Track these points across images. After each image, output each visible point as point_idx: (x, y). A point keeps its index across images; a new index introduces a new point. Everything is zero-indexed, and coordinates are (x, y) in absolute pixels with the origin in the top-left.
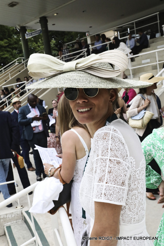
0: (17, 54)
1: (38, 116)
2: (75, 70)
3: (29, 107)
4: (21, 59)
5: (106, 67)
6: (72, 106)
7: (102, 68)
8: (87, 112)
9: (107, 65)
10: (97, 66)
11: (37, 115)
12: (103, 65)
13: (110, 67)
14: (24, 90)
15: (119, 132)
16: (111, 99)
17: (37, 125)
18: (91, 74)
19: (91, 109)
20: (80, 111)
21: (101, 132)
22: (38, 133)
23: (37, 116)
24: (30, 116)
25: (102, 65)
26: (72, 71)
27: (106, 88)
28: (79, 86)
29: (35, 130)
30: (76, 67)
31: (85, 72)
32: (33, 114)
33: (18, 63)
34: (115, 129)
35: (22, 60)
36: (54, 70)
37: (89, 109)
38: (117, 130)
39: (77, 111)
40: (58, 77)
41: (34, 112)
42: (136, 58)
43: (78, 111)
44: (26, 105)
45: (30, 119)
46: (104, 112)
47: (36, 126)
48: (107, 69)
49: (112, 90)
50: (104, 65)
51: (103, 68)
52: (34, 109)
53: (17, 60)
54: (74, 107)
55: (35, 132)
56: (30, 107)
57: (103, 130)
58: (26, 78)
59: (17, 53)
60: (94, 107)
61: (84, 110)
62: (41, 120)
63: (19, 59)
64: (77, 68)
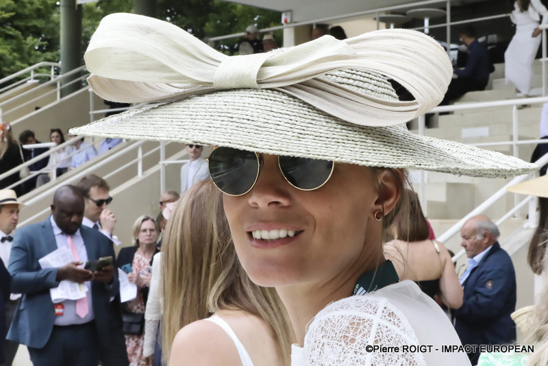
0: (37, 50)
1: (81, 267)
2: (257, 85)
3: (52, 228)
4: (49, 68)
5: (371, 87)
6: (230, 215)
7: (354, 89)
8: (284, 244)
9: (375, 82)
10: (339, 79)
11: (76, 260)
12: (362, 78)
13: (386, 91)
14: (43, 171)
15: (405, 321)
16: (380, 207)
17: (72, 297)
18: (314, 108)
19: (297, 234)
20: (257, 235)
21: (337, 314)
22: (72, 328)
23: (77, 264)
24: (51, 262)
25: (358, 77)
26: (244, 89)
27: (359, 162)
28: (260, 144)
29: (61, 314)
30: (260, 74)
31: (290, 96)
32: (64, 255)
33: (37, 81)
34: (392, 308)
35: (52, 72)
36: (182, 78)
37: (291, 234)
38: (398, 313)
39: (246, 237)
40: (191, 106)
41: (70, 250)
42: (442, 118)
43: (250, 234)
44: (42, 222)
45: (49, 272)
46: (348, 248)
47: (68, 301)
48: (373, 96)
49: (385, 173)
50: (365, 79)
51: (359, 91)
52: (69, 239)
53: (36, 71)
54: (240, 220)
55: (61, 321)
56: (57, 231)
57: (348, 306)
58: (55, 134)
59: (37, 48)
60: (313, 227)
61: (274, 234)
62: (88, 283)
63: (41, 68)
64: (264, 78)
